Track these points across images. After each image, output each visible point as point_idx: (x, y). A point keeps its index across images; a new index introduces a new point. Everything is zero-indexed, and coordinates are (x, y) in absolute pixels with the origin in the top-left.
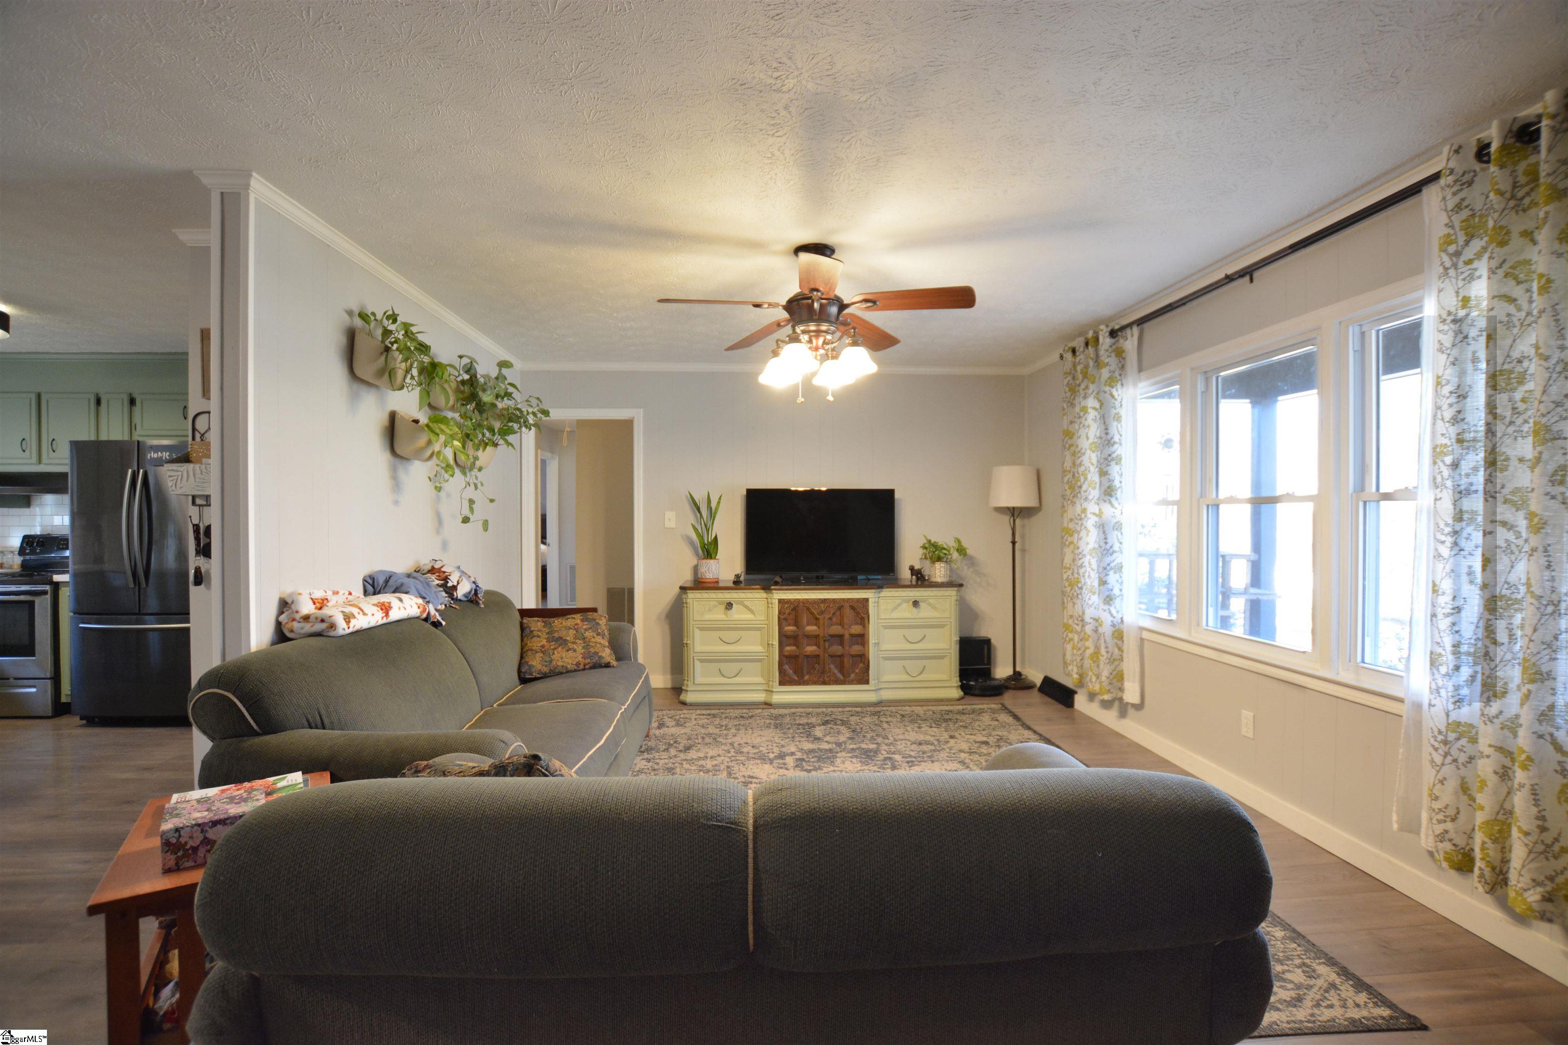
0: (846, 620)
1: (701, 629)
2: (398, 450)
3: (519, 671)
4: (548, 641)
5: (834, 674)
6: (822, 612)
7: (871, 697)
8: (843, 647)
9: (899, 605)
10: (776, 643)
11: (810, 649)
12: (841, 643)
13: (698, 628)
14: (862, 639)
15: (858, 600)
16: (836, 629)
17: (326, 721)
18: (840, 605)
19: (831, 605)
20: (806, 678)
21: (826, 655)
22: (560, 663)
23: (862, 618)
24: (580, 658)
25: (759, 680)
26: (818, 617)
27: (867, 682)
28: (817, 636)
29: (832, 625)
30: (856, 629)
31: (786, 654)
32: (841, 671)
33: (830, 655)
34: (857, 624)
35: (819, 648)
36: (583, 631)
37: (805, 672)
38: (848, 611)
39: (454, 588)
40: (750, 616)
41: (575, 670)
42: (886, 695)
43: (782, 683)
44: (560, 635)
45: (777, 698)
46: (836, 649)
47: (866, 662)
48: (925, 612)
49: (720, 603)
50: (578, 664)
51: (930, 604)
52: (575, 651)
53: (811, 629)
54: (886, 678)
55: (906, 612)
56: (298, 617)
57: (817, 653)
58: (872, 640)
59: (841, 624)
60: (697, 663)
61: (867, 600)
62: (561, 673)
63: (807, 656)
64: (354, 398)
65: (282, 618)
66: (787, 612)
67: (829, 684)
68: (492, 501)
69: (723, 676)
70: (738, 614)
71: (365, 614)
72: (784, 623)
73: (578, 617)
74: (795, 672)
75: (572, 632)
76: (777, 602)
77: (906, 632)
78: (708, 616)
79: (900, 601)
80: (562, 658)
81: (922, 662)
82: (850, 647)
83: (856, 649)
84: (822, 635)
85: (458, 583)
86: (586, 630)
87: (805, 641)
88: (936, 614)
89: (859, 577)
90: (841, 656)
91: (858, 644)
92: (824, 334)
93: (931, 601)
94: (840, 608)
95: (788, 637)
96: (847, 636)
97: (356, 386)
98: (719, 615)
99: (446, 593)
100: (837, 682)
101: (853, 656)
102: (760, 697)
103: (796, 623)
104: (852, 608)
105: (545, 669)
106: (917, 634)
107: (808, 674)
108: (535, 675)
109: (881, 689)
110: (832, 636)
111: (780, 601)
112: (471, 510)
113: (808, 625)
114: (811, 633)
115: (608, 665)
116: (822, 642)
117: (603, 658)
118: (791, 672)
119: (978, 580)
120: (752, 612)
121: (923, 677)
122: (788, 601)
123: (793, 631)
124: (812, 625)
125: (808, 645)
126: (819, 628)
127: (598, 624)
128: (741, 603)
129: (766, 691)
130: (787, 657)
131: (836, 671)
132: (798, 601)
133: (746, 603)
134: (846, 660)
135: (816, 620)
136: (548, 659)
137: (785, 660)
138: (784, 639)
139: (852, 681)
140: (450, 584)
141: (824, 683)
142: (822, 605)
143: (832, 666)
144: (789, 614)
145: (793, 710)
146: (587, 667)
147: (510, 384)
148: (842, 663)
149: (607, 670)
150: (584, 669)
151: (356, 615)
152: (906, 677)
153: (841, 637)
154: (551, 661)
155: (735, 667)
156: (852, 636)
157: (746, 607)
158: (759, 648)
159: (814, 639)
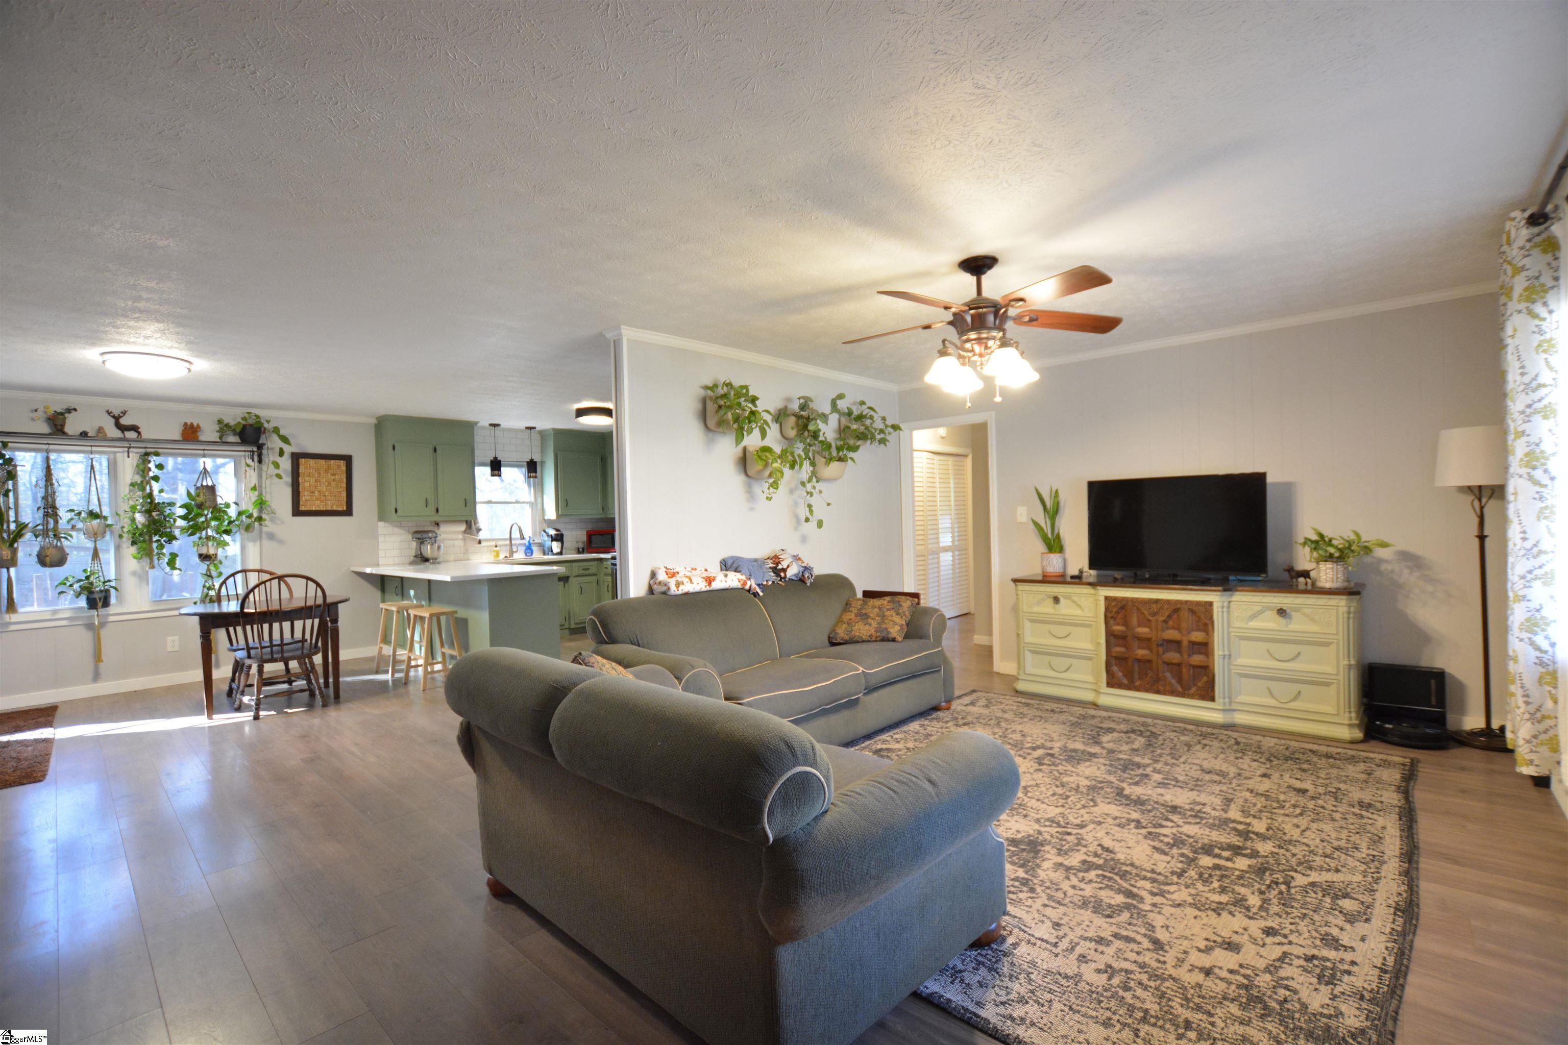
0: (1184, 625)
1: (1032, 621)
2: (749, 473)
3: (829, 638)
4: (856, 616)
5: (1170, 683)
6: (1154, 614)
7: (1216, 717)
8: (1181, 655)
9: (1260, 613)
10: (1103, 641)
11: (1141, 653)
12: (1179, 651)
13: (1029, 620)
14: (1205, 648)
15: (1198, 604)
16: (1171, 634)
17: (640, 642)
18: (1176, 608)
19: (1166, 607)
20: (1138, 683)
21: (1160, 662)
22: (857, 634)
23: (1206, 625)
24: (873, 632)
25: (1090, 678)
26: (1150, 618)
27: (1213, 699)
28: (1149, 640)
29: (1168, 629)
30: (1197, 636)
31: (1114, 654)
32: (1180, 680)
33: (1164, 662)
34: (1198, 630)
35: (1151, 651)
36: (885, 610)
37: (1136, 675)
38: (1185, 614)
39: (784, 570)
40: (1078, 612)
41: (868, 641)
42: (1241, 718)
43: (1109, 685)
44: (867, 611)
45: (1104, 700)
46: (1173, 656)
47: (1211, 675)
48: (1298, 625)
49: (1049, 597)
50: (871, 636)
51: (1305, 615)
52: (870, 625)
53: (1143, 631)
54: (1242, 698)
55: (1269, 623)
56: (657, 581)
57: (1149, 658)
58: (1218, 651)
59: (1178, 629)
60: (1027, 653)
61: (1210, 604)
62: (858, 642)
63: (1139, 661)
64: (710, 443)
65: (652, 582)
66: (1114, 610)
67: (1164, 694)
68: (828, 504)
69: (1054, 670)
70: (1065, 609)
71: (691, 582)
72: (1111, 622)
73: (888, 598)
74: (1125, 676)
75: (876, 610)
76: (1103, 599)
77: (1273, 647)
78: (1036, 609)
79: (1259, 608)
80: (859, 630)
81: (1295, 688)
82: (1189, 656)
83: (1197, 659)
84: (1154, 638)
85: (788, 567)
86: (889, 610)
87: (1136, 643)
88: (1315, 628)
89: (1232, 578)
90: (1179, 665)
91: (1201, 653)
92: (985, 341)
93: (1307, 611)
94: (1177, 610)
95: (1116, 637)
96: (1185, 643)
97: (710, 434)
98: (1048, 608)
99: (774, 573)
100: (1173, 693)
101: (1194, 667)
102: (1089, 696)
103: (1126, 623)
104: (1192, 611)
105: (846, 637)
106: (1292, 650)
107: (1140, 679)
108: (839, 640)
109: (1234, 710)
110: (1170, 641)
111: (1106, 598)
112: (811, 511)
113: (1139, 626)
114: (1143, 636)
115: (894, 640)
116: (1154, 646)
117: (891, 633)
118: (1120, 674)
119: (1430, 588)
120: (1082, 610)
121: (1292, 705)
122: (1115, 599)
123: (1122, 631)
124: (1145, 626)
125: (1139, 648)
126: (1151, 630)
127: (901, 605)
128: (1068, 597)
129: (1096, 690)
130: (1116, 658)
131: (1173, 681)
132: (1124, 599)
133: (1073, 598)
134: (1184, 670)
135: (1147, 623)
136: (849, 629)
137: (1113, 661)
138: (1112, 639)
139: (1193, 695)
140: (780, 567)
141: (1158, 692)
142: (1154, 606)
143: (1168, 675)
144: (1117, 613)
145: (1110, 714)
146: (878, 639)
147: (870, 408)
148: (1180, 672)
149: (892, 643)
150: (876, 641)
151: (685, 583)
152: (1271, 702)
153: (1178, 643)
154: (851, 631)
155: (1067, 662)
156: (1194, 643)
157: (1074, 602)
158: (1089, 646)
159: (1145, 641)
